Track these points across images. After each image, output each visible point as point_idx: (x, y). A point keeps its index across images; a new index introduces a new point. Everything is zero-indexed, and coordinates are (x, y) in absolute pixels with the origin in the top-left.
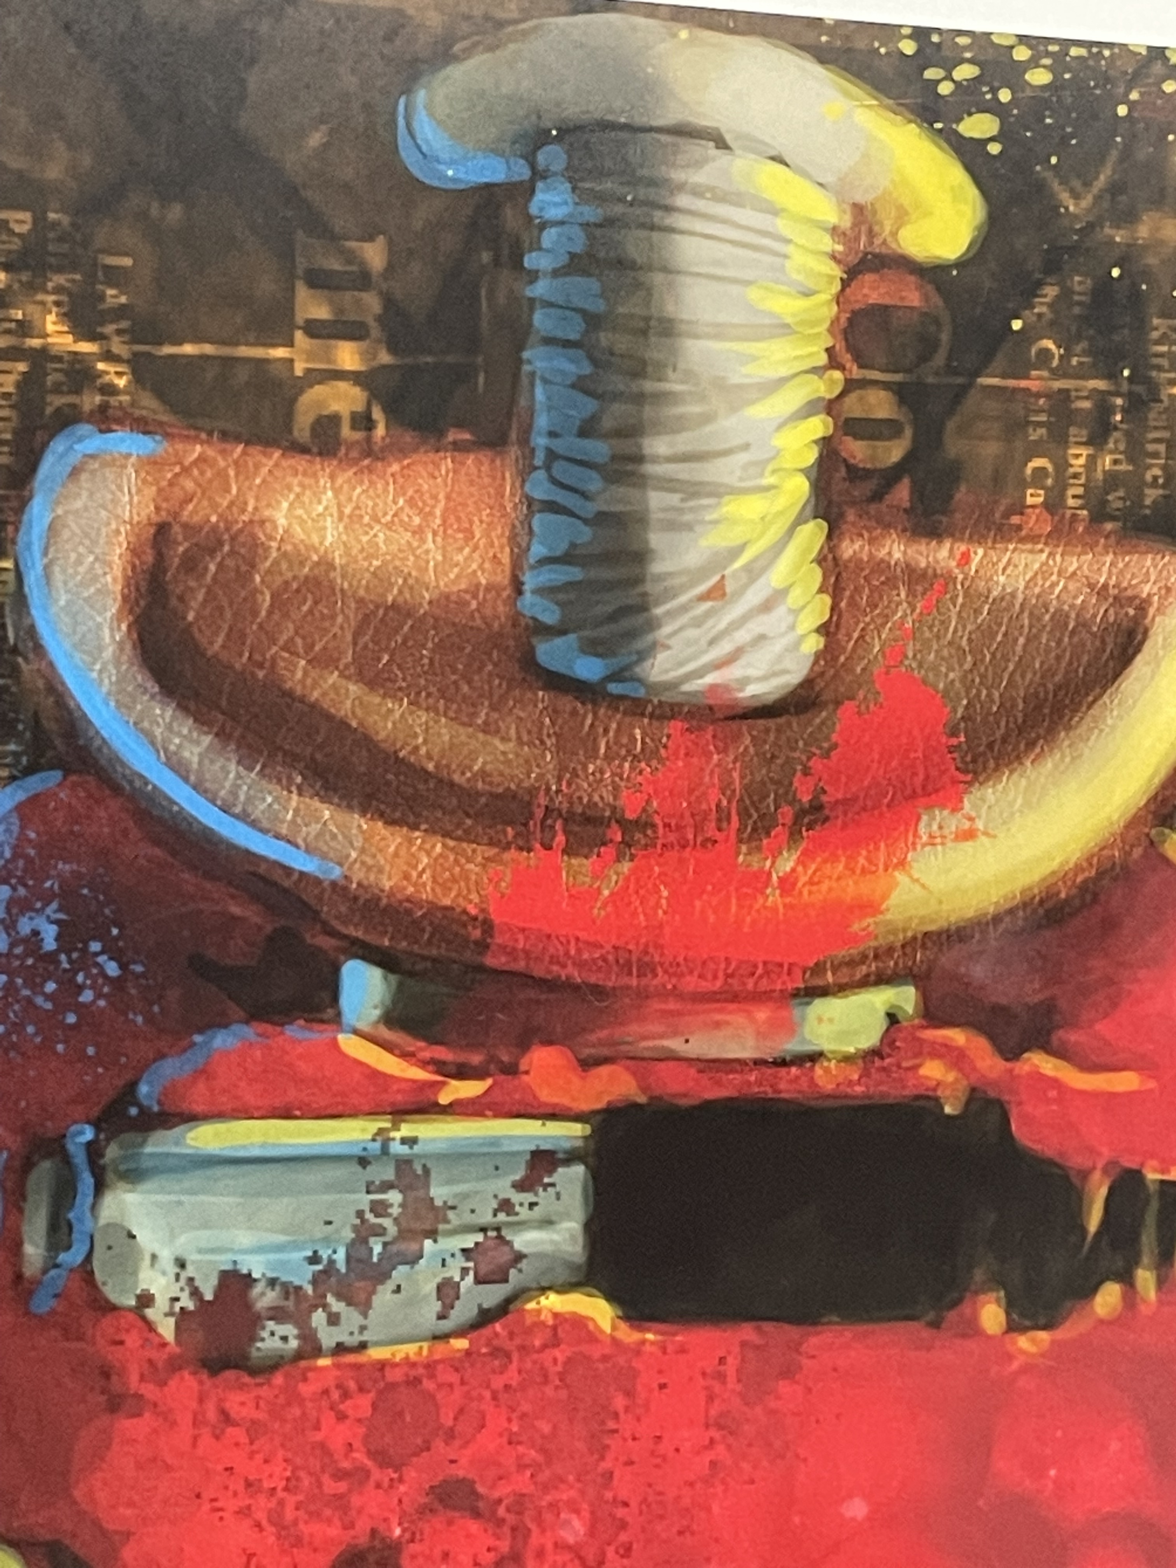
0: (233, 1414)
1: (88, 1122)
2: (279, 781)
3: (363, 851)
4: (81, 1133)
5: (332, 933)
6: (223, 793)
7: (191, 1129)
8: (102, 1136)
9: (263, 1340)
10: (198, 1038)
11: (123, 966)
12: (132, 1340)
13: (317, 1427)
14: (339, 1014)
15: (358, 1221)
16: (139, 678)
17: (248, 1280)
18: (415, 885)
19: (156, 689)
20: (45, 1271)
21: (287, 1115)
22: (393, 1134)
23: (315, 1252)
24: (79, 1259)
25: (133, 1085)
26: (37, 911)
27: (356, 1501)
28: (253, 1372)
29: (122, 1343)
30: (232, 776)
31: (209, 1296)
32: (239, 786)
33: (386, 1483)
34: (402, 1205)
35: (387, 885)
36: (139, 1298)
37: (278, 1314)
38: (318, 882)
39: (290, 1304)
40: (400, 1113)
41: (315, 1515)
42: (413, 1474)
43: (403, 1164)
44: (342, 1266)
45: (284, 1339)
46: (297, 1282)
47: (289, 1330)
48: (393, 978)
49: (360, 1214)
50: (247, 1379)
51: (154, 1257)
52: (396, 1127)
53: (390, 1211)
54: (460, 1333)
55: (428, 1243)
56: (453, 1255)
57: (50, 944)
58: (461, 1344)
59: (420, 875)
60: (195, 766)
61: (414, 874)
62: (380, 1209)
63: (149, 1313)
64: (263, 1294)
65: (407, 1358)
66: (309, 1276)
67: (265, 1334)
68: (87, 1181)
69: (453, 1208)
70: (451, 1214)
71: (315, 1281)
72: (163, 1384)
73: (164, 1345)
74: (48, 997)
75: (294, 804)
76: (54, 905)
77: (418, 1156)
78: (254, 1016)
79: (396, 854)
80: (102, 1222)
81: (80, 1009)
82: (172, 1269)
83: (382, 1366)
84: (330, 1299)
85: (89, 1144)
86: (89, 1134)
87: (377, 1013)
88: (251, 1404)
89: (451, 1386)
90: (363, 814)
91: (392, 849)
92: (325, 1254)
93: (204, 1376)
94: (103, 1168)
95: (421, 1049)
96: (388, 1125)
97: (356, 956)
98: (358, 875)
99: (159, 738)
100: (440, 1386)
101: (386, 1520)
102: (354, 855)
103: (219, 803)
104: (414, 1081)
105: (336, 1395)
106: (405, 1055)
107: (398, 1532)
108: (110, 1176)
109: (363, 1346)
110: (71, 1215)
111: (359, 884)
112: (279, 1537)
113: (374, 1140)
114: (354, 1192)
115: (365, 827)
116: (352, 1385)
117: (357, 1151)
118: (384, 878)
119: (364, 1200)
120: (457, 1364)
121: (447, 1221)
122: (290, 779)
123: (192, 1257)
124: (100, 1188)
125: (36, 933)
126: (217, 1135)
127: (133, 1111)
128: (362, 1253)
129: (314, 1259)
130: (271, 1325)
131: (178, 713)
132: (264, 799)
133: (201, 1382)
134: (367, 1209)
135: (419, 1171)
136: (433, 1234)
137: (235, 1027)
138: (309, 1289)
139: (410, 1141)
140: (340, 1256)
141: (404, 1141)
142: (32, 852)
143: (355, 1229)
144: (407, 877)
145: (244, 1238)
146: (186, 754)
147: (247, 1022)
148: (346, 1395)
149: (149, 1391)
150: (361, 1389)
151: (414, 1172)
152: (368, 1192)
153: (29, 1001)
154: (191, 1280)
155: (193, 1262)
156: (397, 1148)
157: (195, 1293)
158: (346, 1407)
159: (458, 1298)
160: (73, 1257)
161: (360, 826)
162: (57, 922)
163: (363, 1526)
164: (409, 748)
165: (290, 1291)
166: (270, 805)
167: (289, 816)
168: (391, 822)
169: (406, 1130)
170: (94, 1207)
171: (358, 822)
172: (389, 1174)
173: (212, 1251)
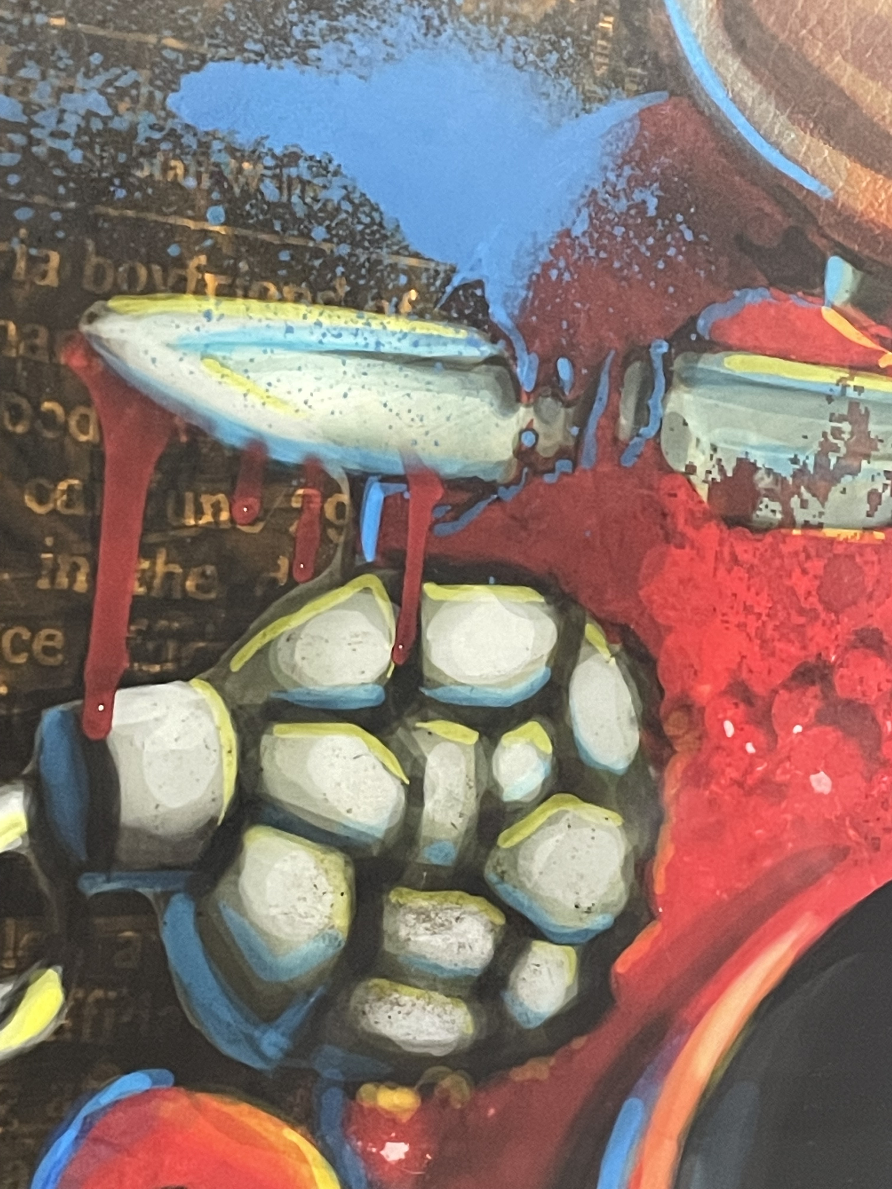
0: (739, 558)
1: (666, 340)
2: (799, 125)
3: (847, 182)
4: (660, 346)
5: (825, 236)
6: (764, 126)
7: (728, 356)
8: (673, 351)
9: (761, 510)
10: (737, 293)
11: (696, 235)
12: (682, 495)
13: (790, 576)
14: (823, 293)
15: (822, 439)
16: (721, 38)
17: (754, 468)
18: (877, 212)
19: (730, 47)
20: (631, 438)
21: (786, 358)
22: (849, 382)
23: (796, 456)
24: (653, 433)
25: (694, 320)
26: (645, 186)
27: (810, 633)
28: (755, 530)
29: (675, 495)
30: (772, 115)
31: (730, 474)
32: (775, 123)
33: (828, 622)
34: (852, 434)
35: (860, 208)
36: (687, 467)
37: (770, 494)
38: (818, 199)
39: (778, 489)
40: (855, 369)
41: (783, 637)
42: (846, 620)
43: (854, 404)
44: (811, 469)
45: (774, 511)
46: (784, 475)
47: (776, 506)
48: (859, 274)
49: (824, 435)
50: (749, 535)
51: (698, 440)
52: (852, 379)
53: (843, 436)
54: (881, 528)
55: (864, 463)
56: (879, 474)
57: (652, 212)
58: (880, 535)
59: (880, 205)
60: (750, 104)
61: (877, 204)
62: (837, 433)
63: (692, 477)
64: (762, 479)
65: (846, 540)
66: (791, 473)
67: (762, 506)
68: (660, 381)
69: (881, 441)
70: (880, 445)
71: (794, 476)
72: (697, 528)
73: (701, 502)
74: (648, 248)
75: (807, 142)
76: (656, 185)
77: (862, 400)
78: (771, 284)
79: (866, 189)
80: (668, 411)
81: (668, 260)
82: (709, 451)
83: (832, 541)
84: (803, 489)
85: (664, 356)
86: (665, 348)
87: (847, 296)
88: (751, 553)
89: (873, 563)
90: (849, 156)
91: (864, 185)
92: (801, 458)
93: (724, 527)
94: (672, 373)
95: (871, 326)
96: (847, 375)
97: (836, 254)
98: (842, 198)
99: (729, 81)
100: (866, 563)
101: (827, 648)
102: (841, 184)
103: (762, 132)
104: (865, 347)
105: (802, 556)
106: (862, 329)
107: (833, 658)
108: (675, 380)
109: (820, 526)
110: (650, 402)
111: (843, 205)
112: (761, 647)
113: (837, 384)
114: (823, 418)
115: (849, 165)
116: (813, 552)
117: (827, 391)
118: (858, 203)
119: (829, 426)
120: (877, 548)
121: (877, 449)
122: (806, 125)
123: (720, 445)
124: (669, 386)
125: (644, 202)
126: (743, 362)
127: (693, 337)
128: (823, 461)
129: (795, 461)
130: (766, 500)
131: (742, 67)
132: (789, 135)
133: (721, 531)
134: (829, 431)
135: (863, 412)
136: (867, 457)
137: (760, 290)
138: (790, 480)
139: (859, 389)
140: (811, 462)
141: (856, 388)
142: (646, 145)
143: (821, 444)
144: (872, 205)
145: (754, 438)
146: (745, 95)
147: (768, 288)
148: (808, 557)
149: (690, 532)
150: (818, 556)
151: (860, 411)
152: (831, 421)
153: (636, 249)
154: (720, 460)
155: (722, 449)
156: (851, 393)
157: (722, 470)
158: (808, 565)
159: (880, 504)
160: (649, 431)
161: (846, 165)
162: (657, 196)
163: (813, 649)
164: (880, 117)
165: (779, 479)
166: (793, 140)
167: (804, 149)
168: (865, 165)
169: (858, 381)
170: (664, 400)
171: (845, 162)
172: (844, 410)
173: (733, 443)
